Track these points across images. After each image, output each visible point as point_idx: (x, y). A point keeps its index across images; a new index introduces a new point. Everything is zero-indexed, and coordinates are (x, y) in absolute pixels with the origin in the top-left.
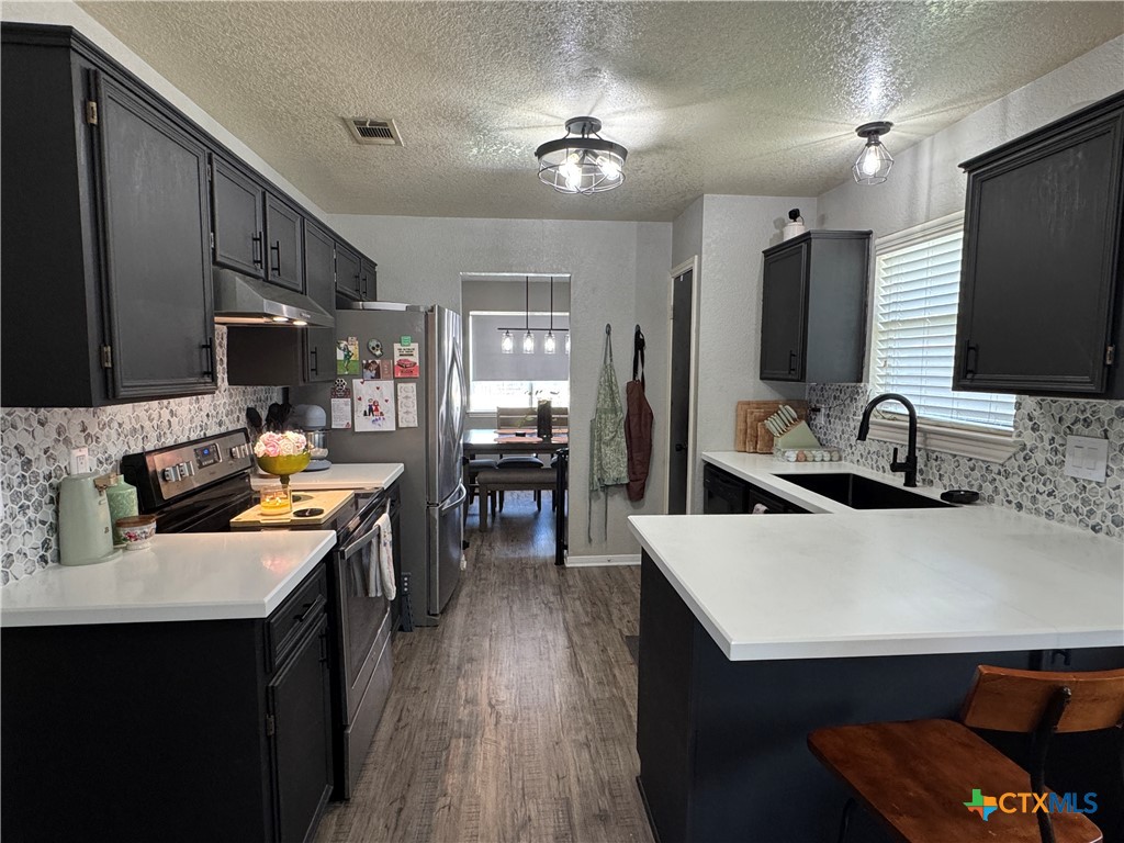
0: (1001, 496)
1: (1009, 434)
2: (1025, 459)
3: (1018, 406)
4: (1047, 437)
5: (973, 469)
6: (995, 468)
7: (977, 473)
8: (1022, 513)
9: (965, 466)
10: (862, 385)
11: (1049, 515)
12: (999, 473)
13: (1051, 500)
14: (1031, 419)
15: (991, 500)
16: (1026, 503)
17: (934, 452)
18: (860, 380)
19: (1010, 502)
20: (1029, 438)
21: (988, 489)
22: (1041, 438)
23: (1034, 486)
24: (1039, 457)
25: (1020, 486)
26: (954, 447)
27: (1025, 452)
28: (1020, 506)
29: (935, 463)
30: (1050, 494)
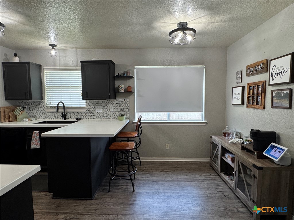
0: (85, 117)
1: (85, 107)
2: (89, 111)
3: (86, 102)
4: (92, 107)
5: (78, 114)
6: (83, 113)
7: (79, 115)
8: (89, 119)
9: (76, 114)
10: (43, 100)
11: (94, 119)
12: (84, 114)
13: (94, 116)
14: (89, 104)
15: (83, 119)
16: (90, 118)
17: (68, 112)
18: (42, 99)
19: (87, 118)
20: (89, 107)
21: (82, 117)
22: (91, 107)
23: (91, 115)
24: (91, 110)
25: (88, 115)
26: (74, 111)
27: (89, 110)
28: (88, 118)
29: (69, 115)
30: (94, 115)
